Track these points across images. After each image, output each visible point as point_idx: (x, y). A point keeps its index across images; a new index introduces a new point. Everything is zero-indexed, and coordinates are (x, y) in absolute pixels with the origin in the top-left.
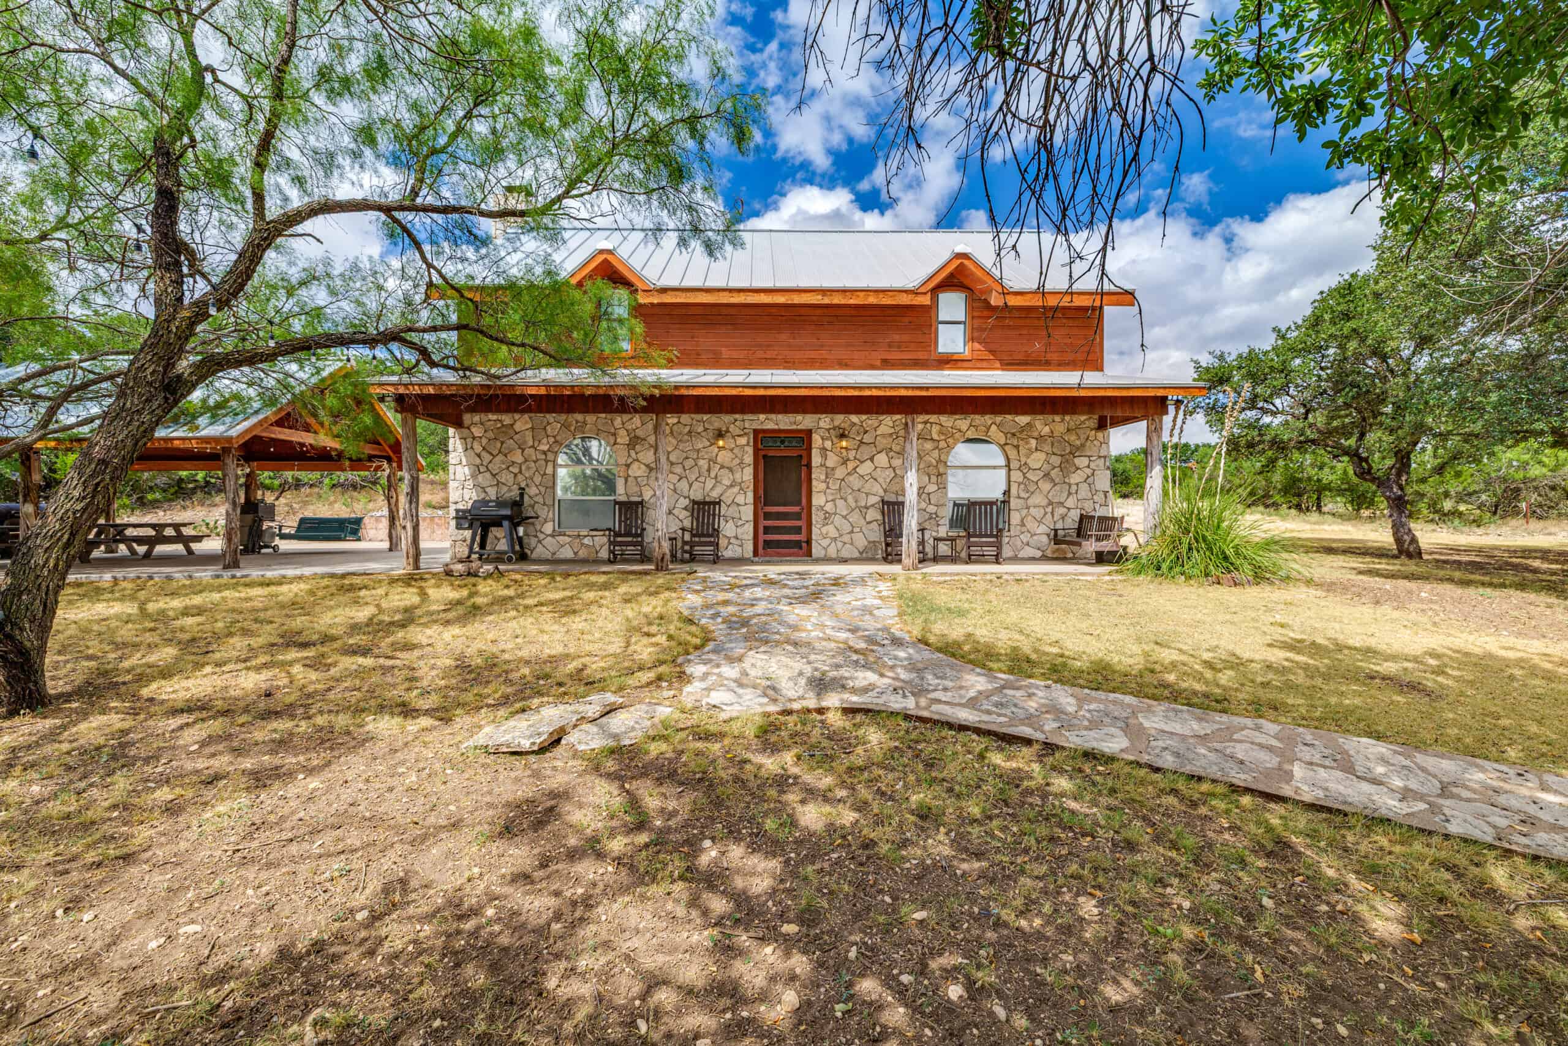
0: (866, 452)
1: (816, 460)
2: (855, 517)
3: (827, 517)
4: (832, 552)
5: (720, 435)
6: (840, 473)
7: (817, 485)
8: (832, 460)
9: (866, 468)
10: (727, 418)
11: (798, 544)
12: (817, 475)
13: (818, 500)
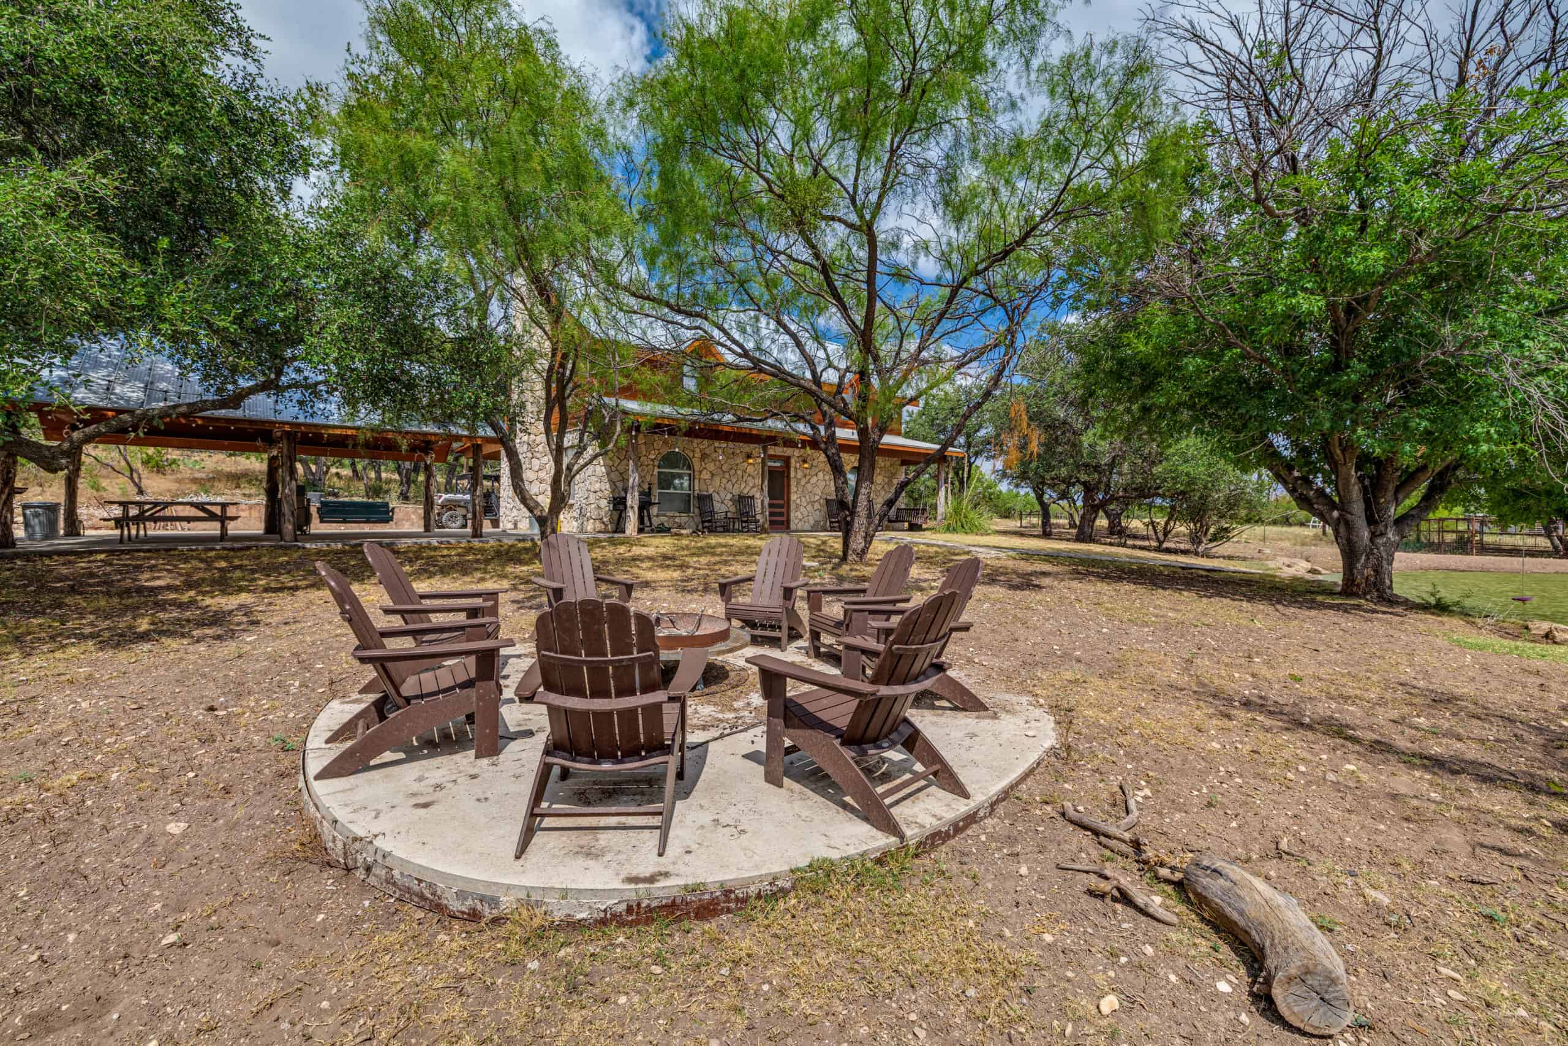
0: (814, 470)
1: (792, 474)
2: (809, 507)
3: (798, 506)
4: (799, 527)
5: (749, 456)
6: (803, 482)
7: (793, 488)
8: (800, 474)
9: (814, 480)
10: (752, 446)
11: (782, 523)
12: (793, 483)
13: (793, 497)
